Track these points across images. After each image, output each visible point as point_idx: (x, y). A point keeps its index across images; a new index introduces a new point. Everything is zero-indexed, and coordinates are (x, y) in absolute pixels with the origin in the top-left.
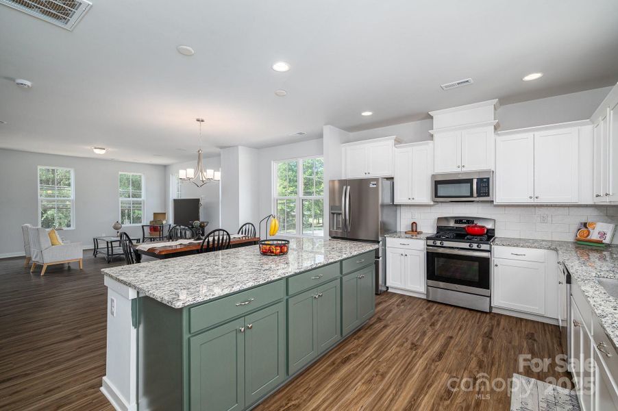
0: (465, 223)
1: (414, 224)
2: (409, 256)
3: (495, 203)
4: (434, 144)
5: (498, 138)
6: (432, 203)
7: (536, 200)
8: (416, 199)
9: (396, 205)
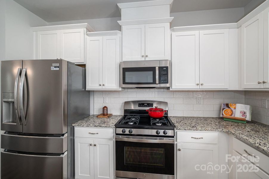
0: (146, 106)
1: (105, 108)
2: (98, 145)
3: (171, 89)
4: (122, 34)
5: (174, 34)
6: (120, 89)
7: (201, 87)
8: (106, 85)
9: (89, 92)
